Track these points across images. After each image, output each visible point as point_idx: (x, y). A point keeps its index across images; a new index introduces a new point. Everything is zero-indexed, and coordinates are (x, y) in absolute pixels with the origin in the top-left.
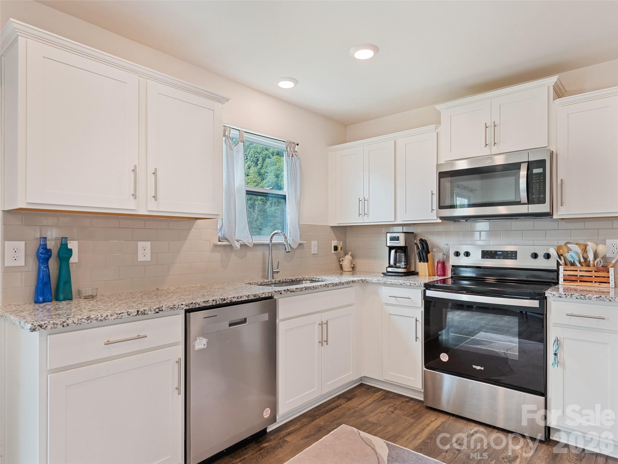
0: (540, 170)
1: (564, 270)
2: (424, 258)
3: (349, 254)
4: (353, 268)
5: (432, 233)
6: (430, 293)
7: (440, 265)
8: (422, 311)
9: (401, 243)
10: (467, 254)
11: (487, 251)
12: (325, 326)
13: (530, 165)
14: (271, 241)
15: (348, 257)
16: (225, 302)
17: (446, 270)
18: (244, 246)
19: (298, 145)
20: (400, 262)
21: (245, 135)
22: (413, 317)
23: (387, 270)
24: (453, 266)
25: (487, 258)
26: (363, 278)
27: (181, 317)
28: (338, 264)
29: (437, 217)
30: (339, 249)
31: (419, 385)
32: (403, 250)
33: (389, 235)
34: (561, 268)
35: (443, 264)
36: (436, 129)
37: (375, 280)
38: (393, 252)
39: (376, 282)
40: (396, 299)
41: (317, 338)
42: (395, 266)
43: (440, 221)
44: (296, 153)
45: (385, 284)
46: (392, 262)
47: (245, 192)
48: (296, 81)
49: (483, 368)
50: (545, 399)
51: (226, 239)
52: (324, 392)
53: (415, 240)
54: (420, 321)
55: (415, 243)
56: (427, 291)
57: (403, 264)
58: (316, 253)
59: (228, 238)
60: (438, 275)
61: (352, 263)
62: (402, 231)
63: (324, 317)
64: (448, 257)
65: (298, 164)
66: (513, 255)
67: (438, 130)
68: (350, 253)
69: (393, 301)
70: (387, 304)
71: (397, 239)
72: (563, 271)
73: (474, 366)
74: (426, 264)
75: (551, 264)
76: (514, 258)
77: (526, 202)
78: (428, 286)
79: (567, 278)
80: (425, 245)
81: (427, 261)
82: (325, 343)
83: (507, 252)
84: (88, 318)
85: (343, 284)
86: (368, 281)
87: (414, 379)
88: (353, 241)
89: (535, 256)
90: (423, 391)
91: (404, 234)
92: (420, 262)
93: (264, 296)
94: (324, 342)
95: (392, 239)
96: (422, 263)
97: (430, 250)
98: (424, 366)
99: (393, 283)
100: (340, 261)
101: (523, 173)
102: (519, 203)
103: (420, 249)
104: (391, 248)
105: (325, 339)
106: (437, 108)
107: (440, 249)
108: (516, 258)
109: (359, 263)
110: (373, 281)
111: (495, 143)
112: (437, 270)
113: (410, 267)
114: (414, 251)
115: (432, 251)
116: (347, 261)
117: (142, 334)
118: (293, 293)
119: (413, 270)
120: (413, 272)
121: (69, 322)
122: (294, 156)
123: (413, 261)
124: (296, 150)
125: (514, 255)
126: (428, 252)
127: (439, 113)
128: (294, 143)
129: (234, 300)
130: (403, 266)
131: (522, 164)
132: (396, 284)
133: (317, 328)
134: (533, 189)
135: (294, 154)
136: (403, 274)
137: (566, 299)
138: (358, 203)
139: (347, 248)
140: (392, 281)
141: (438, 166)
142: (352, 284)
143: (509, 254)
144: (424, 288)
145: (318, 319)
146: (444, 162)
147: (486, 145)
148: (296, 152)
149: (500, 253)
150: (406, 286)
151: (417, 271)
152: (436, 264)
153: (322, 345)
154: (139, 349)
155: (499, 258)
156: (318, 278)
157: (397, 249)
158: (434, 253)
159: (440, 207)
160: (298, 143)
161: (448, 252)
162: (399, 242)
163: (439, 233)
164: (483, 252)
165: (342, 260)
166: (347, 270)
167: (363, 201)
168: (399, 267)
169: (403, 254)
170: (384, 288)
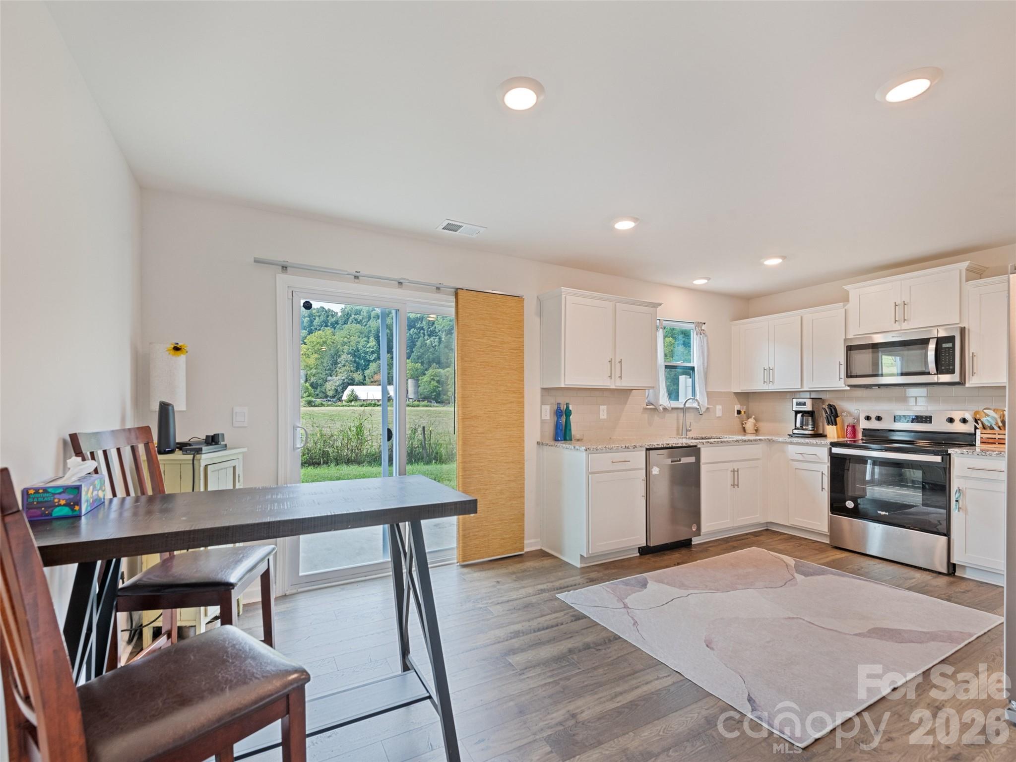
0: (950, 345)
1: (982, 433)
2: (832, 422)
3: (753, 418)
4: (756, 430)
5: (842, 399)
6: (835, 450)
7: (850, 428)
8: (828, 466)
9: (808, 407)
10: (879, 418)
11: (900, 416)
12: (736, 473)
13: (940, 341)
14: (685, 405)
15: (751, 421)
16: (668, 446)
17: (857, 432)
18: (665, 409)
19: (704, 324)
20: (807, 425)
21: (664, 322)
22: (819, 471)
23: (793, 431)
24: (864, 429)
26: (770, 438)
27: (644, 452)
28: (741, 426)
29: (846, 385)
30: (743, 412)
31: (825, 528)
32: (811, 414)
33: (795, 401)
34: (978, 431)
35: (854, 428)
36: (844, 306)
37: (781, 439)
38: (799, 416)
40: (803, 456)
41: (729, 482)
42: (802, 428)
43: (849, 388)
44: (704, 332)
45: (791, 443)
46: (798, 425)
47: (664, 367)
48: (709, 279)
49: (887, 514)
50: (948, 539)
51: (651, 404)
52: (735, 525)
53: (823, 405)
54: (826, 474)
55: (823, 408)
56: (833, 448)
57: (810, 427)
58: (720, 416)
59: (653, 403)
60: (847, 438)
61: (755, 425)
62: (809, 397)
63: (736, 466)
64: (858, 421)
65: (705, 340)
67: (846, 308)
68: (753, 416)
69: (800, 457)
70: (793, 460)
71: (804, 404)
72: (980, 434)
73: (879, 512)
74: (834, 427)
75: (968, 428)
76: (929, 422)
77: (936, 373)
78: (834, 444)
79: (985, 440)
80: (833, 410)
81: (836, 424)
82: (736, 487)
83: (927, 416)
84: (605, 447)
85: (751, 441)
86: (774, 440)
87: (820, 524)
88: (756, 406)
89: (951, 420)
90: (829, 534)
91: (811, 400)
92: (828, 425)
93: (692, 445)
94: (735, 485)
95: (798, 404)
96: (830, 426)
97: (839, 415)
98: (830, 512)
99: (799, 443)
100: (743, 424)
101: (932, 346)
102: (929, 373)
103: (828, 413)
104: (797, 412)
105: (736, 483)
106: (845, 288)
107: (850, 414)
108: (931, 422)
109: (762, 426)
111: (905, 320)
112: (847, 432)
113: (817, 430)
114: (822, 416)
115: (842, 415)
116: (750, 424)
117: (627, 460)
118: (711, 445)
119: (821, 432)
120: (821, 434)
121: (598, 448)
122: (702, 334)
123: (821, 424)
124: (703, 328)
125: (928, 419)
126: (836, 416)
127: (847, 292)
128: (701, 323)
129: (674, 445)
130: (810, 429)
131: (931, 339)
132: (802, 443)
133: (729, 475)
134: (942, 361)
135: (701, 332)
136: (810, 436)
137: (968, 456)
138: (763, 371)
139: (750, 412)
140: (799, 441)
141: (846, 340)
142: (759, 442)
143: (924, 418)
144: (831, 446)
145: (731, 466)
146: (853, 337)
147: (896, 321)
148: (704, 330)
150: (813, 445)
151: (825, 434)
152: (846, 427)
153: (734, 487)
154: (624, 468)
157: (804, 413)
158: (843, 417)
159: (849, 376)
160: (705, 322)
161: (859, 416)
162: (805, 406)
163: (850, 399)
165: (745, 423)
166: (750, 433)
167: (768, 370)
168: (806, 430)
169: (810, 418)
170: (790, 447)
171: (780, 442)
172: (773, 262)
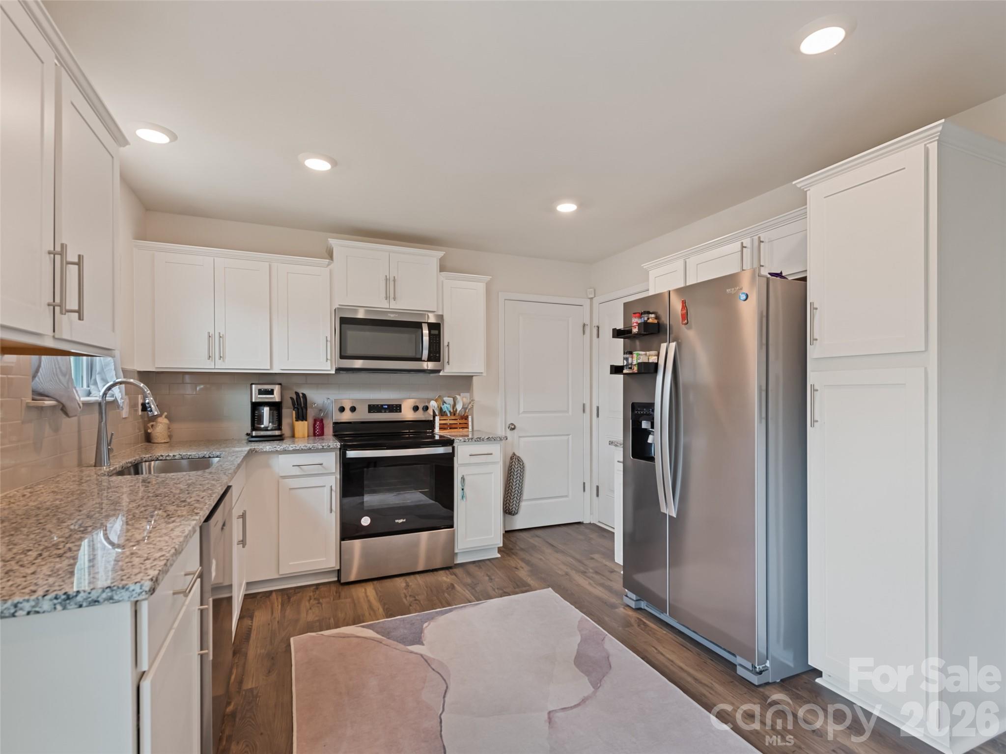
0: (437, 332)
1: (440, 420)
2: (301, 416)
3: (164, 416)
7: (318, 423)
8: (336, 478)
9: (276, 397)
10: (353, 409)
11: (374, 405)
23: (250, 433)
24: (334, 423)
25: (374, 412)
26: (251, 448)
29: (333, 368)
33: (255, 388)
34: (437, 418)
35: (322, 422)
36: (328, 264)
38: (265, 410)
39: (270, 450)
40: (301, 468)
43: (335, 372)
48: (173, 137)
49: (405, 520)
54: (335, 488)
58: (127, 415)
61: (169, 428)
66: (397, 408)
67: (331, 267)
69: (297, 471)
70: (288, 477)
71: (271, 392)
72: (438, 421)
73: (397, 521)
75: (428, 416)
76: (398, 411)
77: (427, 359)
79: (442, 426)
83: (393, 405)
86: (258, 450)
87: (324, 559)
89: (416, 408)
91: (279, 386)
92: (297, 420)
95: (261, 392)
96: (300, 422)
98: (339, 540)
99: (297, 448)
101: (426, 332)
102: (420, 360)
104: (261, 405)
106: (331, 242)
110: (265, 450)
112: (314, 429)
116: (160, 427)
130: (277, 427)
132: (302, 449)
137: (468, 443)
138: (207, 339)
140: (295, 447)
143: (394, 407)
149: (386, 407)
150: (317, 451)
152: (313, 422)
155: (385, 412)
156: (171, 454)
157: (271, 405)
159: (342, 357)
162: (271, 396)
164: (369, 406)
165: (152, 426)
166: (163, 441)
169: (276, 412)
170: (282, 458)
171: (266, 452)
172: (318, 165)
